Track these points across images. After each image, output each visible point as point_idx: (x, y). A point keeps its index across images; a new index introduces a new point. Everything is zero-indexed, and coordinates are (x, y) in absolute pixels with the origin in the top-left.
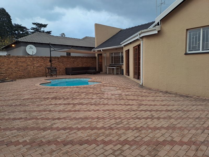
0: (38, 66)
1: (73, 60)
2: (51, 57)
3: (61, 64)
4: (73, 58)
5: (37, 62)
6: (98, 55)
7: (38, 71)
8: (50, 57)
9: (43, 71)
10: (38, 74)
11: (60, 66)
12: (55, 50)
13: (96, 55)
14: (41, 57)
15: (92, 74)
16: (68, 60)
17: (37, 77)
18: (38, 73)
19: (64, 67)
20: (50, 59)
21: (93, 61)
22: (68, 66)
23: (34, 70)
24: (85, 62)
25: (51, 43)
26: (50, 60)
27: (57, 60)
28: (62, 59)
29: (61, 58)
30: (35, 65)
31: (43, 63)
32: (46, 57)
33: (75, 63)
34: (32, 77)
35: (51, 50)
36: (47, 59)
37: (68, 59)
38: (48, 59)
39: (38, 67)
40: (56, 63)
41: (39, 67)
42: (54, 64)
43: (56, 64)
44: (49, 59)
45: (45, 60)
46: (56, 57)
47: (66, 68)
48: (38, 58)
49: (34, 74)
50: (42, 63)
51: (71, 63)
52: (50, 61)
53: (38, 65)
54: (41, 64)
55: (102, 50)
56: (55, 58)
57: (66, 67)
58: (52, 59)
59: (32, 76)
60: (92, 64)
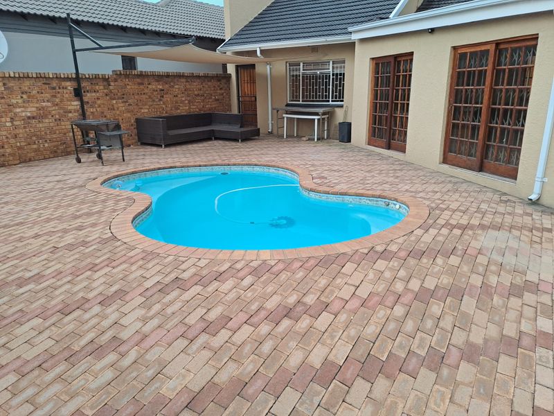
0: (29, 114)
1: (161, 87)
2: (78, 78)
3: (121, 106)
4: (158, 81)
5: (25, 96)
6: (237, 67)
7: (34, 138)
8: (74, 76)
9: (54, 136)
10: (36, 151)
11: (118, 112)
12: (101, 48)
13: (231, 69)
14: (39, 77)
15: (236, 140)
16: (142, 87)
17: (30, 160)
18: (35, 146)
19: (129, 115)
20: (75, 84)
21: (221, 89)
22: (143, 111)
23: (17, 131)
24: (198, 95)
25: (74, 17)
26: (74, 89)
27: (100, 87)
28: (119, 83)
29: (116, 80)
30: (18, 110)
31: (48, 101)
32: (58, 78)
33: (167, 98)
34: (10, 163)
35: (76, 48)
36: (64, 84)
37: (142, 84)
38: (68, 84)
39: (29, 118)
40: (99, 102)
41: (34, 118)
42: (92, 106)
43: (99, 106)
44: (70, 86)
45: (54, 88)
46: (96, 77)
47: (136, 119)
48: (27, 83)
49: (20, 148)
50: (44, 104)
51: (154, 101)
52: (78, 93)
53: (31, 110)
54: (43, 108)
55: (262, 51)
56: (95, 79)
57: (139, 115)
58: (84, 84)
59: (11, 158)
60: (218, 100)
